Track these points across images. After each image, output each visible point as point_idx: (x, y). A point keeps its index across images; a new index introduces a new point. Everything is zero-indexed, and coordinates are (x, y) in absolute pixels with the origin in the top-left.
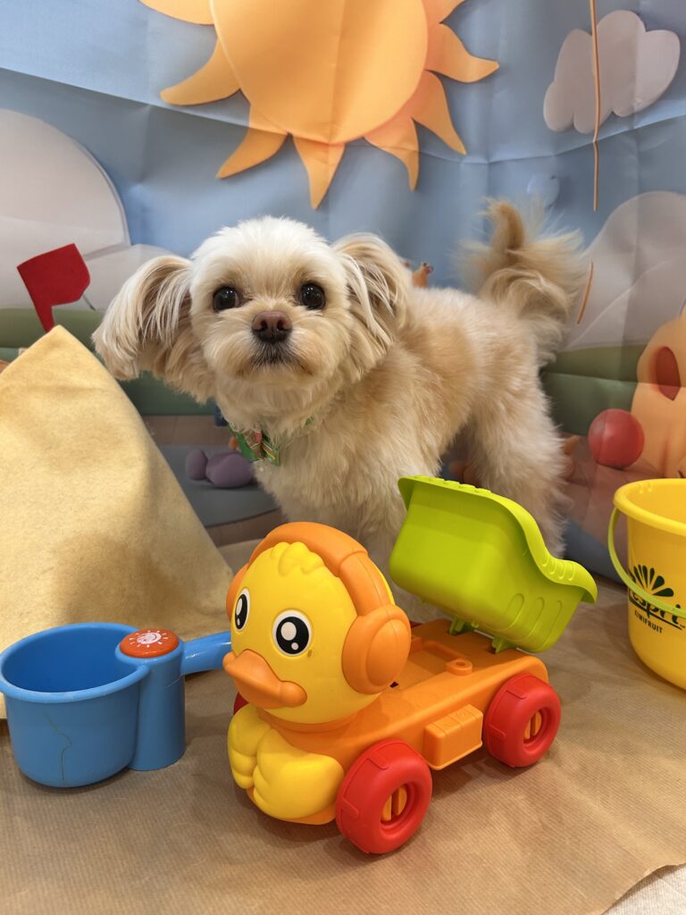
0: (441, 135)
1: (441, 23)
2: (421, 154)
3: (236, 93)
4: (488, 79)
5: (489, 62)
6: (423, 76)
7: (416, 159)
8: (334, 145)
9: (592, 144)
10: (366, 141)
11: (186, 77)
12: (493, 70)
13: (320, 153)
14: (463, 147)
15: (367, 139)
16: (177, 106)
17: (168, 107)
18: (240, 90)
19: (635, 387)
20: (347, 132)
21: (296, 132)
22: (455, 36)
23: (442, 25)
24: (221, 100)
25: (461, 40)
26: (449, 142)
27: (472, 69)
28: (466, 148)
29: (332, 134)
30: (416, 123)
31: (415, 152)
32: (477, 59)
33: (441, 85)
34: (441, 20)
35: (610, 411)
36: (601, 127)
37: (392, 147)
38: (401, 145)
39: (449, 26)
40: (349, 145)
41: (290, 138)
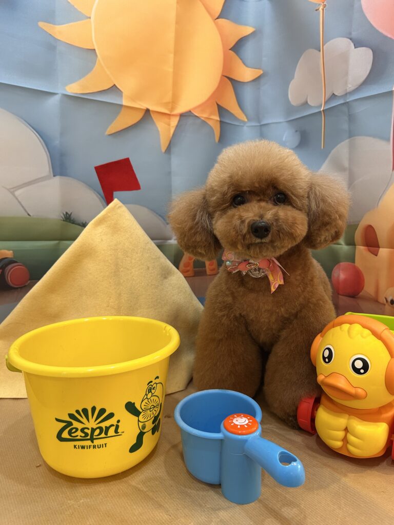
0: (232, 112)
1: (230, 50)
2: (220, 121)
3: (112, 87)
4: (257, 80)
6: (221, 78)
7: (218, 125)
8: (173, 115)
9: (320, 112)
11: (80, 78)
12: (259, 74)
13: (166, 119)
14: (245, 117)
15: (192, 112)
18: (115, 85)
19: (355, 248)
20: (181, 108)
21: (151, 108)
22: (237, 57)
24: (103, 90)
25: (241, 59)
28: (247, 118)
29: (172, 109)
30: (218, 105)
31: (217, 121)
32: (250, 69)
33: (230, 83)
34: (230, 48)
36: (326, 102)
37: (205, 118)
38: (210, 117)
40: (182, 116)
41: (148, 111)
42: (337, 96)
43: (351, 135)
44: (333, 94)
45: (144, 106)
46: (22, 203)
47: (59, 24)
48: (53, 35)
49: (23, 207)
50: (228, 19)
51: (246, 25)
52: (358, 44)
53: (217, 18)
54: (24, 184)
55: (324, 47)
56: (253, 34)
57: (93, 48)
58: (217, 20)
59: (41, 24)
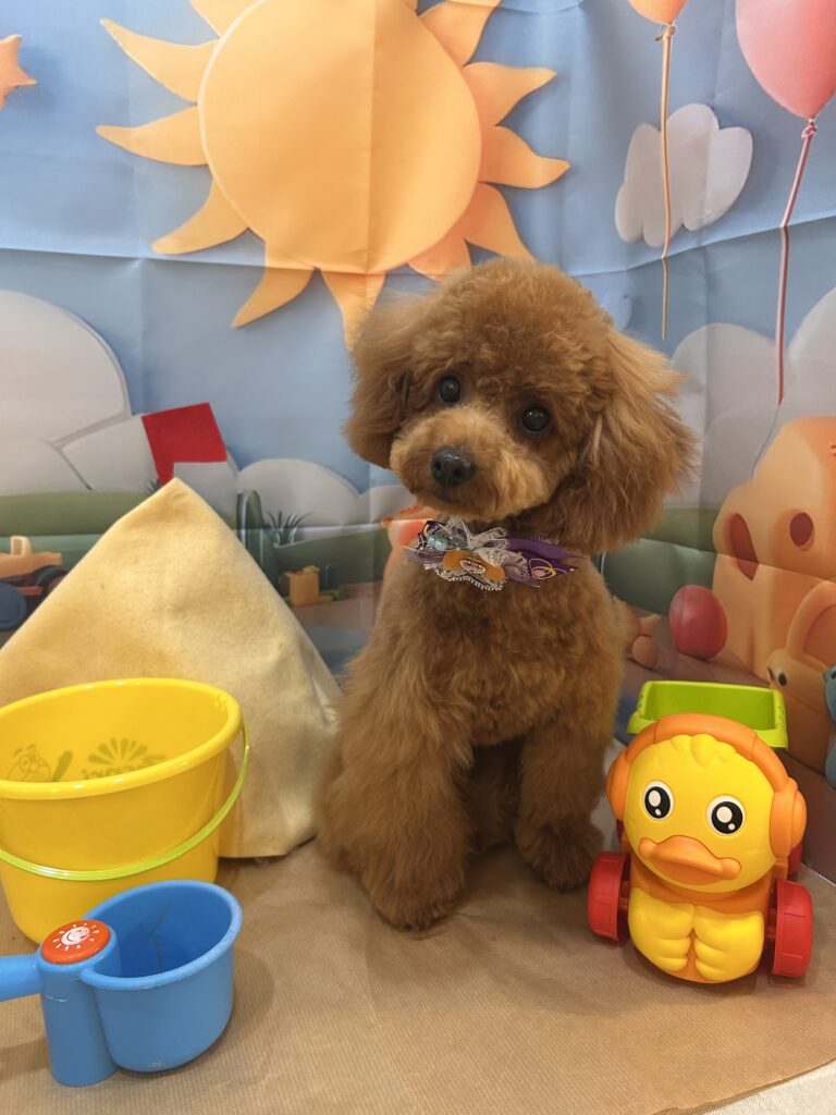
1: (498, 125)
3: (243, 233)
4: (558, 183)
5: (559, 161)
6: (476, 189)
9: (661, 261)
10: (410, 268)
12: (562, 171)
13: (356, 286)
15: (411, 265)
16: (174, 255)
17: (166, 258)
18: (248, 229)
19: (715, 559)
20: (388, 261)
21: (324, 267)
22: (517, 137)
23: (499, 128)
24: (225, 243)
25: (526, 141)
27: (536, 171)
29: (370, 263)
32: (546, 160)
33: (500, 195)
34: (498, 121)
35: (688, 587)
36: (671, 242)
37: (439, 275)
39: (509, 127)
40: (390, 276)
41: (317, 273)
42: (687, 230)
43: (711, 318)
44: (683, 225)
45: (308, 264)
46: (76, 467)
47: (137, 125)
48: (125, 147)
49: (78, 474)
50: (491, 61)
51: (535, 65)
52: (726, 119)
53: (469, 63)
54: (79, 431)
55: (668, 122)
56: (552, 84)
57: (203, 163)
58: (469, 66)
59: (101, 130)
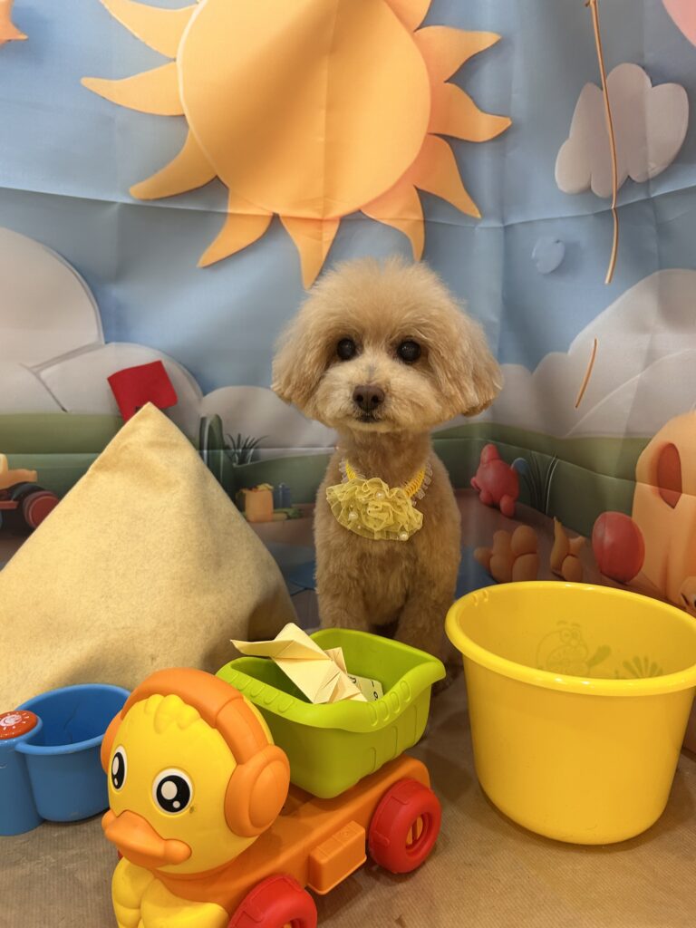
0: (449, 200)
2: (425, 222)
3: (212, 180)
5: (501, 118)
6: (426, 138)
7: (421, 229)
8: (327, 221)
10: (363, 214)
11: (156, 171)
12: (505, 127)
13: (313, 229)
14: (477, 211)
15: (363, 211)
16: (148, 200)
17: (141, 203)
18: (217, 177)
20: (343, 207)
21: (281, 211)
22: (465, 95)
23: (447, 84)
24: (197, 189)
25: (471, 97)
26: (460, 207)
27: (484, 127)
28: (481, 213)
29: (327, 209)
30: (419, 190)
31: (419, 221)
32: (489, 116)
33: (447, 145)
34: (445, 79)
35: (608, 513)
37: (391, 219)
38: (403, 216)
39: (456, 84)
40: (344, 220)
41: (275, 218)
42: (634, 181)
44: (629, 177)
45: (268, 210)
46: (53, 390)
47: (118, 78)
48: (107, 98)
49: (54, 397)
51: (480, 29)
55: (607, 81)
56: (497, 46)
57: (181, 113)
58: (418, 31)
59: (86, 82)
